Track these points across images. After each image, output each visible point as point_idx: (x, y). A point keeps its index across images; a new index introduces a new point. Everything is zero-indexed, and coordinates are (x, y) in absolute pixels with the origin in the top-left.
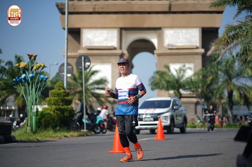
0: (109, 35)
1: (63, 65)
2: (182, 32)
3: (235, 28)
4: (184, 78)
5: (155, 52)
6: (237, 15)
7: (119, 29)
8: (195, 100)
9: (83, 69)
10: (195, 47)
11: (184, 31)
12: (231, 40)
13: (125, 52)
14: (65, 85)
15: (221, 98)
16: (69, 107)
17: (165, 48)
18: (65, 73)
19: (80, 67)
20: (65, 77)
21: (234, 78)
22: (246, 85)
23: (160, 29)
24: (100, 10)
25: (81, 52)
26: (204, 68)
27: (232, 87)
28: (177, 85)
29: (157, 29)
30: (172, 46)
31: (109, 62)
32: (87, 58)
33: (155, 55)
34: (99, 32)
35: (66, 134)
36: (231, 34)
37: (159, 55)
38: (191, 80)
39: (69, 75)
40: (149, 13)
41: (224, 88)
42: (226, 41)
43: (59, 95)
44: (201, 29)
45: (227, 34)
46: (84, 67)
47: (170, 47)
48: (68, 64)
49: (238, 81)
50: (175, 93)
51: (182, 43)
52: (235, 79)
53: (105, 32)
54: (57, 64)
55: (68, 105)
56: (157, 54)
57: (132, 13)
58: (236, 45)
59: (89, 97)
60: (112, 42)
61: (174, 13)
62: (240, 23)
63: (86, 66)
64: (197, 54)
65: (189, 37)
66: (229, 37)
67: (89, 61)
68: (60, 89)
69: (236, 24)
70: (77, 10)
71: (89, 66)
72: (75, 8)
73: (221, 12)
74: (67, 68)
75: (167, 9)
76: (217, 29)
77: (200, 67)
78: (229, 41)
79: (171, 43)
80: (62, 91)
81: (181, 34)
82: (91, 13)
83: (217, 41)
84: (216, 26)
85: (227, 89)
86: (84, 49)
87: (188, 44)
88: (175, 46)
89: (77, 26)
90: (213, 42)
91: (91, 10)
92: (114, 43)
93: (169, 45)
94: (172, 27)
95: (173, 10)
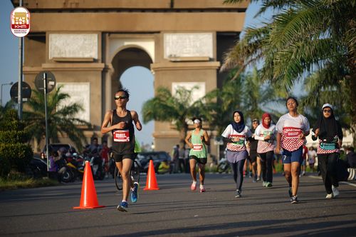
0: (86, 42)
1: (16, 85)
2: (189, 39)
3: (257, 33)
4: (191, 103)
5: (152, 65)
6: (260, 12)
7: (100, 34)
9: (45, 90)
10: (208, 59)
11: (192, 36)
12: (253, 48)
13: (110, 66)
14: (19, 114)
16: (26, 144)
17: (166, 60)
18: (19, 97)
19: (41, 89)
20: (19, 103)
21: (260, 103)
23: (159, 32)
24: (74, 6)
25: (46, 66)
26: (219, 89)
27: (258, 114)
28: (181, 113)
29: (154, 34)
30: (175, 57)
31: (86, 81)
32: (49, 75)
33: (152, 70)
34: (71, 37)
35: (20, 183)
36: (252, 41)
37: (157, 70)
38: (202, 105)
39: (25, 100)
40: (143, 10)
42: (245, 51)
43: (10, 128)
44: (215, 34)
45: (248, 41)
46: (46, 88)
47: (173, 60)
48: (23, 84)
49: (267, 106)
50: (177, 124)
51: (188, 53)
52: (262, 104)
53: (80, 37)
54: (11, 84)
55: (23, 143)
56: (154, 69)
57: (119, 10)
58: (259, 57)
59: (58, 130)
60: (91, 52)
61: (178, 10)
62: (266, 25)
63: (50, 87)
64: (210, 68)
65: (200, 45)
66: (251, 44)
67: (54, 80)
68: (12, 120)
69: (259, 26)
70: (40, 7)
71: (53, 86)
72: (37, 4)
73: (243, 10)
74: (21, 89)
75: (167, 6)
76: (238, 33)
77: (214, 86)
78: (251, 51)
79: (173, 53)
80: (15, 122)
81: (188, 41)
82: (60, 11)
83: (234, 50)
84: (237, 30)
85: (251, 118)
86: (50, 62)
87: (198, 55)
88: (179, 57)
89: (41, 29)
90: (229, 51)
91: (60, 6)
92: (94, 53)
93: (171, 56)
94: (175, 32)
95: (176, 6)
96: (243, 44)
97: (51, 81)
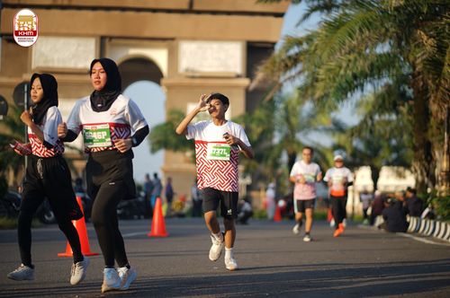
0: (81, 48)
2: (211, 48)
3: (299, 43)
5: (163, 81)
7: (98, 39)
9: (26, 106)
10: (233, 75)
11: (215, 46)
12: (292, 61)
15: (276, 165)
17: (180, 75)
19: (21, 104)
21: (299, 131)
23: (173, 39)
24: (66, 3)
25: (27, 76)
27: (295, 146)
29: (168, 41)
30: (193, 71)
33: (164, 87)
34: (62, 41)
36: (293, 52)
37: (170, 87)
40: (155, 11)
41: (282, 149)
42: (283, 64)
44: (245, 44)
45: (286, 52)
46: (27, 104)
47: (191, 74)
49: (307, 136)
51: (210, 67)
52: (301, 133)
53: (73, 41)
56: (165, 85)
57: (124, 9)
58: (300, 73)
60: (85, 60)
61: (199, 12)
62: (310, 33)
64: (237, 86)
65: (224, 58)
66: (290, 56)
73: (280, 15)
75: (185, 6)
76: (274, 44)
77: (241, 109)
78: (289, 65)
79: (191, 66)
81: (209, 51)
82: (48, 7)
84: (272, 39)
85: (288, 151)
87: (222, 69)
88: (198, 72)
90: (261, 64)
91: (48, 2)
93: (187, 70)
94: (193, 39)
95: (196, 7)
96: (280, 56)
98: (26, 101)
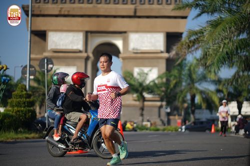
0: (75, 38)
1: (26, 67)
2: (147, 37)
3: (196, 33)
4: (147, 82)
5: (120, 55)
7: (84, 33)
8: (159, 104)
9: (46, 71)
10: (159, 51)
11: (149, 35)
12: (192, 44)
13: (91, 55)
14: (27, 87)
15: (184, 101)
16: (32, 108)
17: (130, 51)
18: (28, 75)
19: (43, 70)
20: (28, 79)
21: (196, 82)
22: (208, 89)
23: (125, 32)
24: (66, 13)
25: (46, 54)
26: (168, 72)
27: (195, 91)
28: (140, 89)
29: (122, 33)
30: (137, 50)
31: (74, 65)
32: (50, 61)
33: (120, 59)
34: (64, 34)
35: (27, 136)
36: (192, 38)
37: (124, 59)
38: (155, 84)
39: (32, 77)
40: (115, 17)
41: (187, 92)
42: (187, 45)
43: (21, 97)
44: (165, 34)
45: (189, 38)
47: (135, 51)
48: (31, 66)
49: (201, 85)
50: (138, 96)
51: (147, 47)
52: (198, 84)
53: (71, 35)
54: (22, 66)
55: (30, 107)
56: (122, 57)
57: (98, 16)
58: (197, 49)
60: (78, 45)
61: (140, 17)
62: (202, 28)
63: (49, 69)
64: (161, 58)
65: (154, 42)
66: (191, 41)
67: (52, 63)
68: (22, 91)
69: (197, 29)
70: (42, 13)
71: (52, 68)
72: (41, 11)
73: (185, 17)
74: (29, 70)
75: (132, 14)
76: (181, 34)
77: (164, 70)
78: (191, 45)
79: (136, 47)
82: (57, 16)
83: (179, 45)
84: (180, 31)
85: (190, 93)
86: (49, 51)
87: (153, 48)
88: (139, 50)
89: (43, 28)
90: (174, 45)
91: (57, 13)
92: (80, 46)
93: (134, 49)
94: (136, 32)
95: (138, 14)
96: (185, 41)
97: (51, 64)
98: (46, 68)
